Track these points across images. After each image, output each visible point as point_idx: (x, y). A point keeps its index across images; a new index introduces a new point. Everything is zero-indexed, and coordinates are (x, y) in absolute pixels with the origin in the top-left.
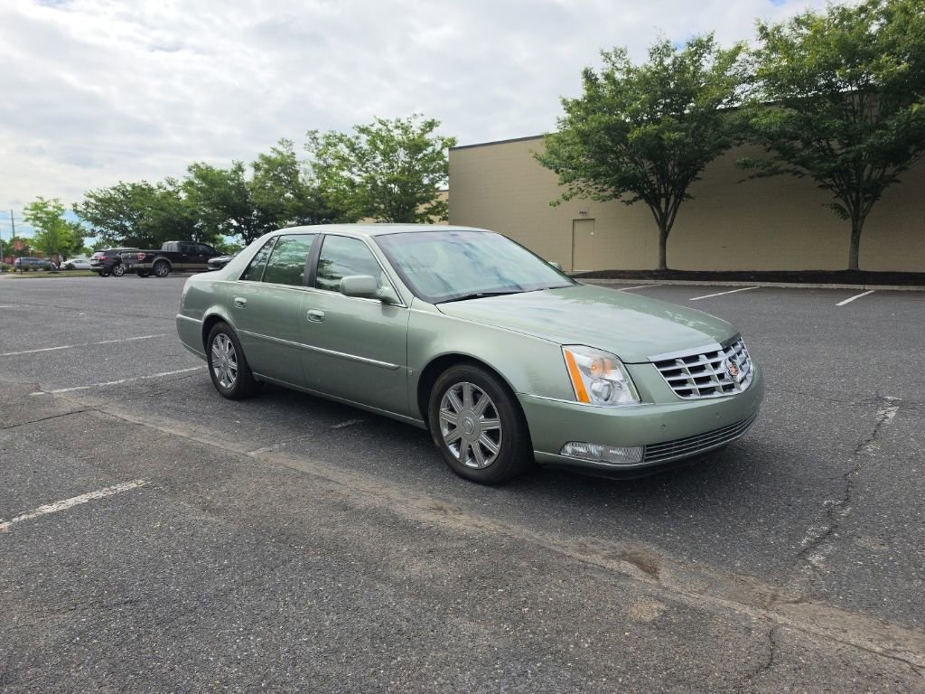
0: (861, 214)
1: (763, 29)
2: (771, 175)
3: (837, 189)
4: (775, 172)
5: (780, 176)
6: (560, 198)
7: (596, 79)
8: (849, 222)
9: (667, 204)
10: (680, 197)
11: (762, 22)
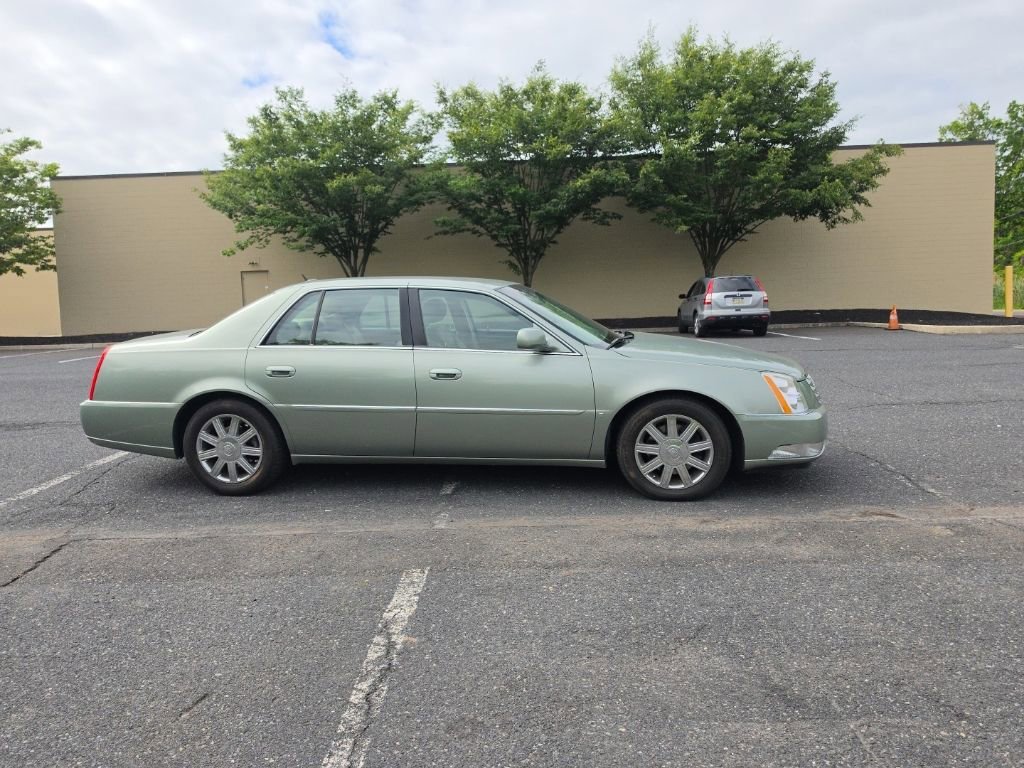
0: (530, 269)
1: (442, 93)
2: (453, 233)
3: (510, 248)
4: (457, 230)
5: (461, 234)
6: (234, 247)
7: (277, 119)
8: (522, 276)
9: (356, 257)
10: (369, 250)
11: (441, 87)
